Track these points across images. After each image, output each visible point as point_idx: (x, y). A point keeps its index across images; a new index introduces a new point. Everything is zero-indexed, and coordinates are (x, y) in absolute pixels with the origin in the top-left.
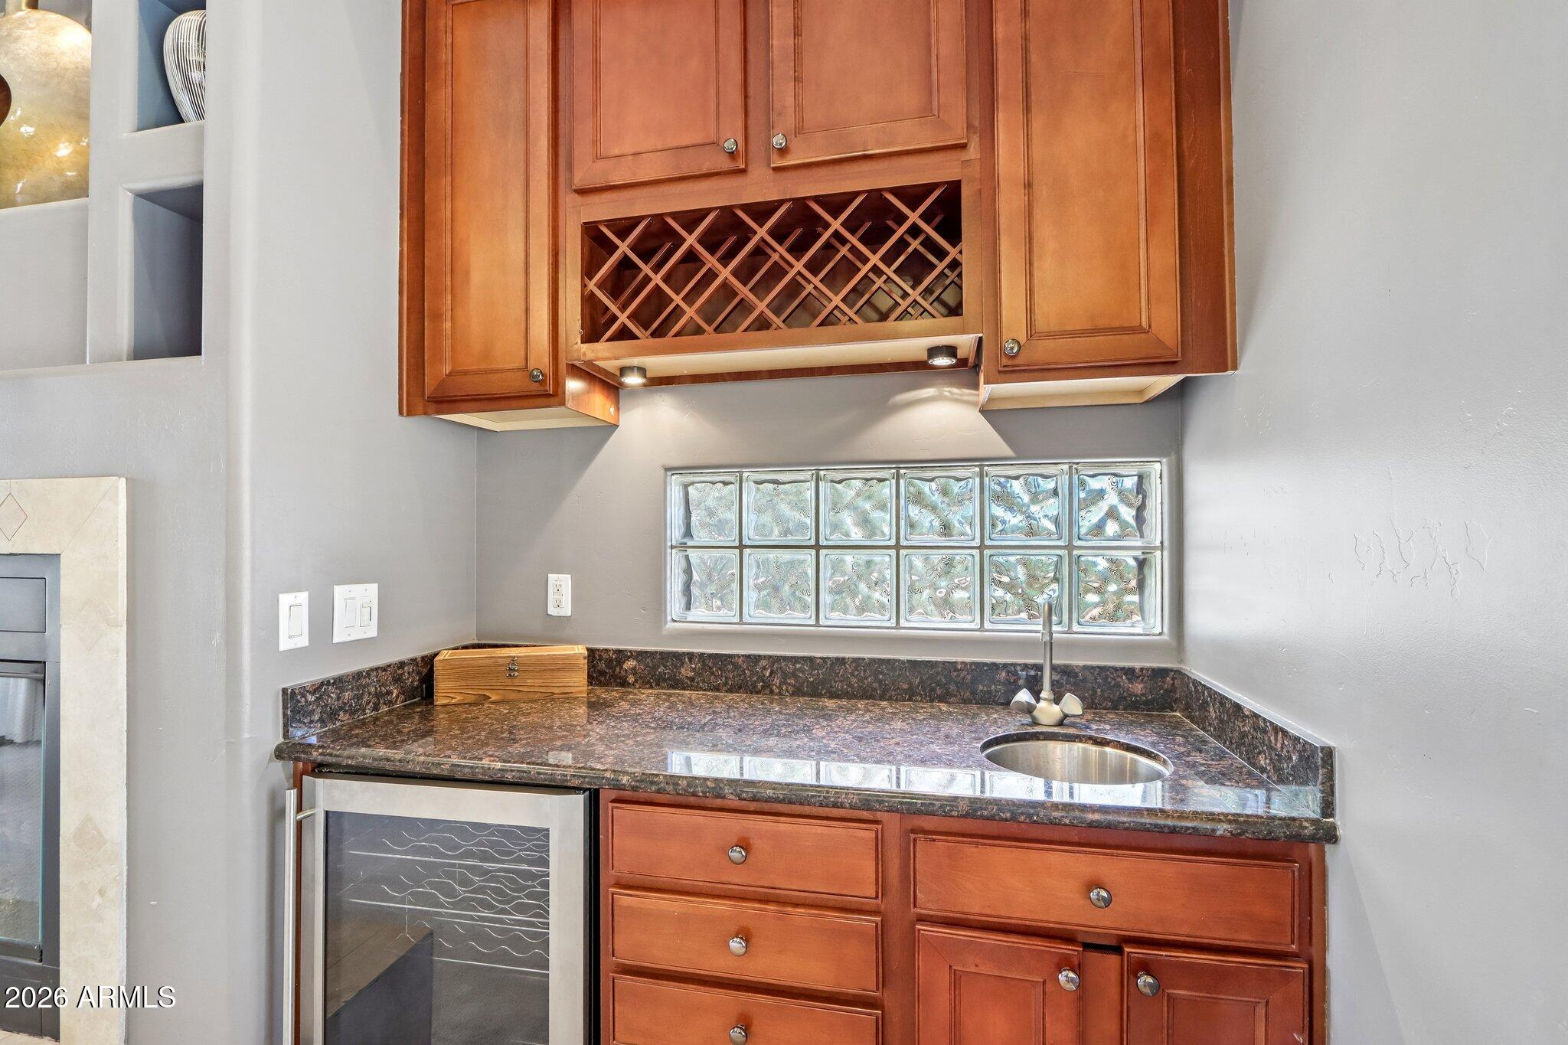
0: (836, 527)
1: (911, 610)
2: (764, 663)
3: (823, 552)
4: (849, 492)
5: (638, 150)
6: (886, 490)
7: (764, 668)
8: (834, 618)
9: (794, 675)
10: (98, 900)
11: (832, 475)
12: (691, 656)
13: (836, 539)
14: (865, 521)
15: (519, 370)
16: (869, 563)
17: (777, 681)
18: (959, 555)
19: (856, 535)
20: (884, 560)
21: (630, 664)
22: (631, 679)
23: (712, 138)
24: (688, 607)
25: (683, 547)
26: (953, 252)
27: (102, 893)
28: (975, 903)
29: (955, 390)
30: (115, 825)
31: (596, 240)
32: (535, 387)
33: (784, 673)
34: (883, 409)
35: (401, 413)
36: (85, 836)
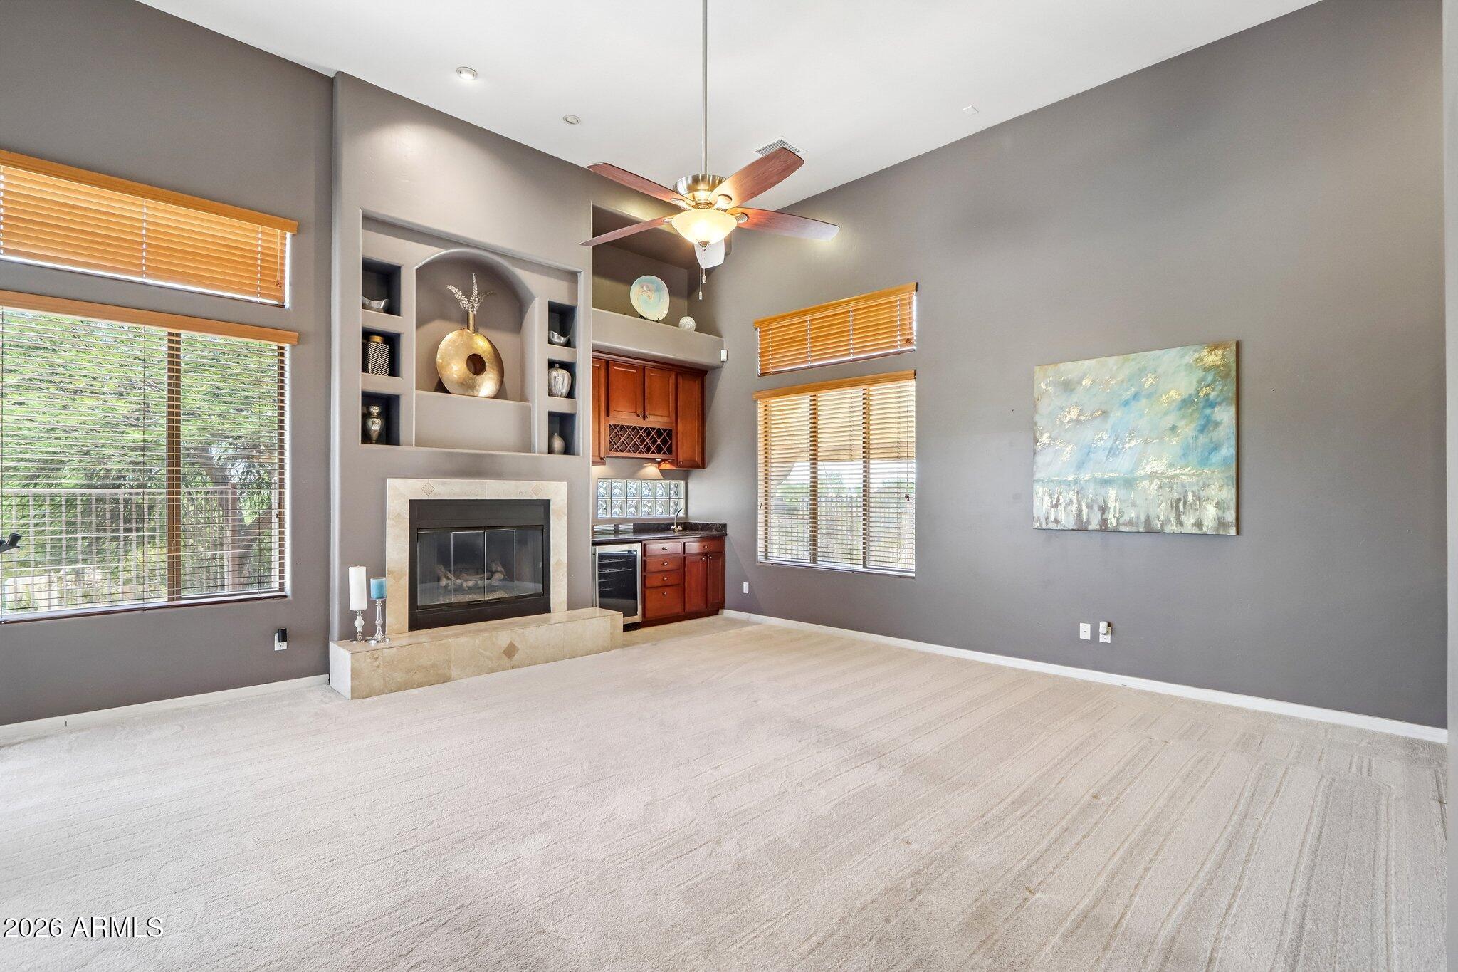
5: (621, 410)
10: (561, 577)
23: (635, 411)
26: (670, 442)
27: (562, 575)
36: (558, 563)
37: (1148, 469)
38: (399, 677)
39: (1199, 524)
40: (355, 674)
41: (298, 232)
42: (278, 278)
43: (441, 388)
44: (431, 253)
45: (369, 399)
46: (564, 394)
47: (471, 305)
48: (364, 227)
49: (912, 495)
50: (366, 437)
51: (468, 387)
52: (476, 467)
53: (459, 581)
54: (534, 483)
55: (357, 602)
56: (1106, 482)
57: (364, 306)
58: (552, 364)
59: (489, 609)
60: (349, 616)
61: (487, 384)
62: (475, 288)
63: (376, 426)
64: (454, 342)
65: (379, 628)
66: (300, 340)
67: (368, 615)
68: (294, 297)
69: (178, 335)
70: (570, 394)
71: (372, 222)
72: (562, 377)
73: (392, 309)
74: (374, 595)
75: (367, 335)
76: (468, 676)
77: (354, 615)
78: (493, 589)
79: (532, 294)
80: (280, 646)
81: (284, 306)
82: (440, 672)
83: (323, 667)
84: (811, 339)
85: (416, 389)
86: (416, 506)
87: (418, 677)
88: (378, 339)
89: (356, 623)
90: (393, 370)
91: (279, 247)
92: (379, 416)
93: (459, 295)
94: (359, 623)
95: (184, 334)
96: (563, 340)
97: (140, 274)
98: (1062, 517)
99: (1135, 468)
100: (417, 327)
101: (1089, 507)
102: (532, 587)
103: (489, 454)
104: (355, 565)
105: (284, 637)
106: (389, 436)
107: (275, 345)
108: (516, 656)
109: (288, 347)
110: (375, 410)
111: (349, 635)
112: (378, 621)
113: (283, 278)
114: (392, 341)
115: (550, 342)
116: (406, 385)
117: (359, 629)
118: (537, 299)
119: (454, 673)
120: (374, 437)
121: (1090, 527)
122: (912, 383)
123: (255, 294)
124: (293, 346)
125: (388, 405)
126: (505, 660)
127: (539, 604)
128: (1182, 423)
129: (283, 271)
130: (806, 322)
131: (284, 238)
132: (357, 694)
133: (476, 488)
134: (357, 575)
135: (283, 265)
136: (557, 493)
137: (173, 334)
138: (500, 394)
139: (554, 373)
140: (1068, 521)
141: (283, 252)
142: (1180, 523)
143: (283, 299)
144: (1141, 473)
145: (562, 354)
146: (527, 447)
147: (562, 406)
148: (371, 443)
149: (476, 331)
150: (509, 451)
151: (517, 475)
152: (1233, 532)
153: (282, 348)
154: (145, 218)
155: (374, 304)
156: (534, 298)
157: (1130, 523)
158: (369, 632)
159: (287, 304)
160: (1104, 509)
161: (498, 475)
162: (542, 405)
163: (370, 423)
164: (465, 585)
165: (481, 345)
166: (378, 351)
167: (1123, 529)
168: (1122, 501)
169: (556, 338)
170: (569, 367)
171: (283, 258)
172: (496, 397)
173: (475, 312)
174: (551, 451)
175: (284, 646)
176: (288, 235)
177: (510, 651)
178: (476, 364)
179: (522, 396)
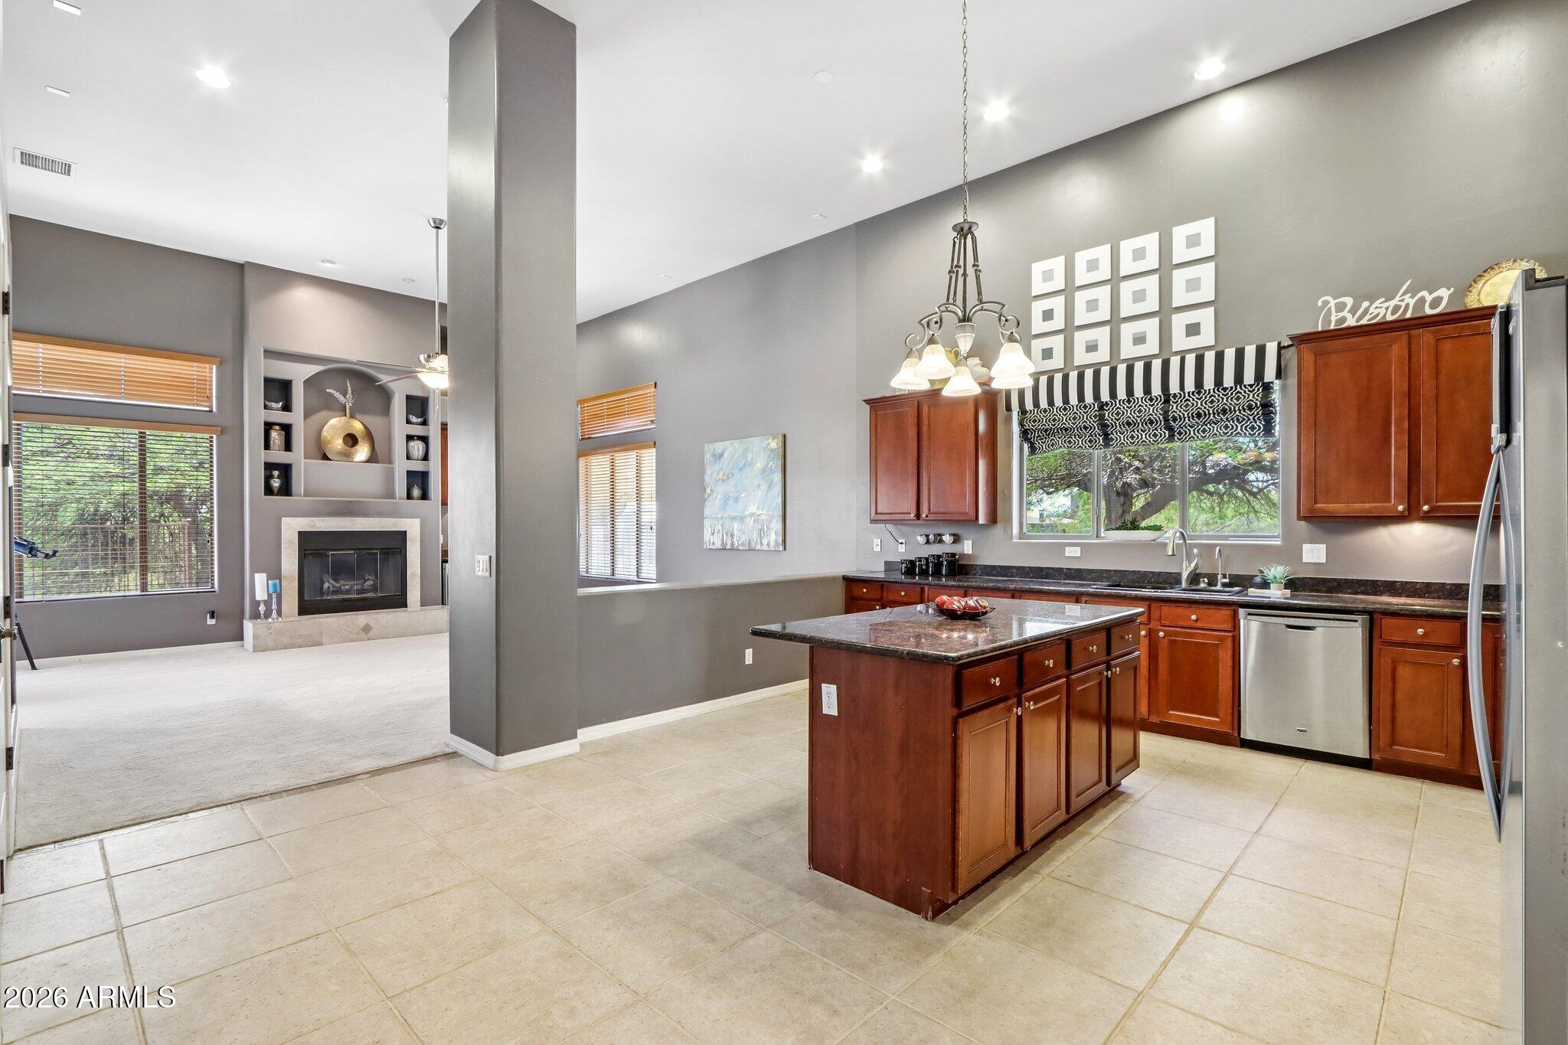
27: (417, 583)
36: (413, 573)
37: (750, 511)
38: (286, 641)
39: (768, 544)
40: (255, 637)
41: (221, 364)
42: (208, 394)
43: (325, 457)
44: (313, 369)
45: (269, 467)
46: (420, 458)
47: (348, 401)
48: (265, 357)
49: (654, 527)
50: (269, 490)
51: (347, 456)
52: (348, 509)
53: (338, 585)
54: (394, 520)
55: (261, 595)
56: (733, 519)
57: (266, 407)
58: (410, 438)
59: (359, 604)
60: (256, 604)
61: (362, 452)
62: (350, 389)
63: (276, 483)
64: (335, 425)
65: (274, 612)
66: (223, 432)
67: (268, 603)
68: (218, 407)
69: (144, 433)
70: (426, 458)
71: (269, 353)
72: (417, 447)
73: (287, 408)
74: (271, 591)
75: (268, 426)
76: (335, 643)
77: (258, 603)
78: (366, 590)
79: (392, 390)
80: (211, 622)
81: (212, 411)
82: (314, 639)
83: (239, 636)
84: (607, 415)
85: (305, 458)
86: (302, 535)
87: (299, 641)
88: (277, 427)
89: (260, 608)
90: (288, 447)
91: (208, 375)
92: (279, 477)
93: (337, 395)
94: (262, 608)
95: (148, 432)
96: (420, 420)
97: (121, 398)
98: (716, 541)
99: (744, 512)
100: (305, 418)
101: (727, 534)
102: (392, 590)
103: (358, 500)
104: (259, 572)
105: (212, 617)
106: (286, 490)
107: (207, 436)
108: (370, 632)
109: (215, 436)
110: (276, 473)
111: (255, 616)
112: (274, 607)
113: (211, 394)
114: (287, 429)
115: (408, 422)
116: (297, 458)
117: (262, 612)
118: (397, 394)
119: (324, 641)
120: (276, 490)
121: (727, 547)
122: (654, 450)
123: (193, 405)
124: (218, 436)
125: (286, 470)
126: (363, 635)
127: (399, 601)
128: (762, 483)
129: (211, 389)
130: (603, 403)
131: (212, 369)
132: (256, 649)
134: (260, 579)
135: (211, 385)
136: (412, 528)
137: (141, 433)
138: (372, 459)
139: (412, 444)
140: (718, 545)
141: (211, 377)
142: (762, 544)
143: (211, 406)
144: (747, 513)
145: (418, 430)
146: (391, 495)
147: (417, 466)
148: (272, 495)
149: (352, 416)
150: (375, 498)
151: (381, 515)
152: (781, 548)
153: (212, 437)
154: (123, 365)
155: (274, 405)
156: (394, 394)
157: (743, 544)
158: (268, 615)
159: (214, 410)
160: (732, 536)
161: (366, 514)
162: (401, 467)
163: (272, 482)
164: (343, 587)
165: (357, 426)
166: (276, 436)
167: (741, 548)
168: (740, 531)
169: (414, 419)
170: (424, 439)
171: (211, 381)
172: (367, 461)
173: (351, 405)
174: (409, 497)
175: (213, 622)
176: (214, 367)
177: (367, 629)
178: (352, 440)
179: (389, 460)
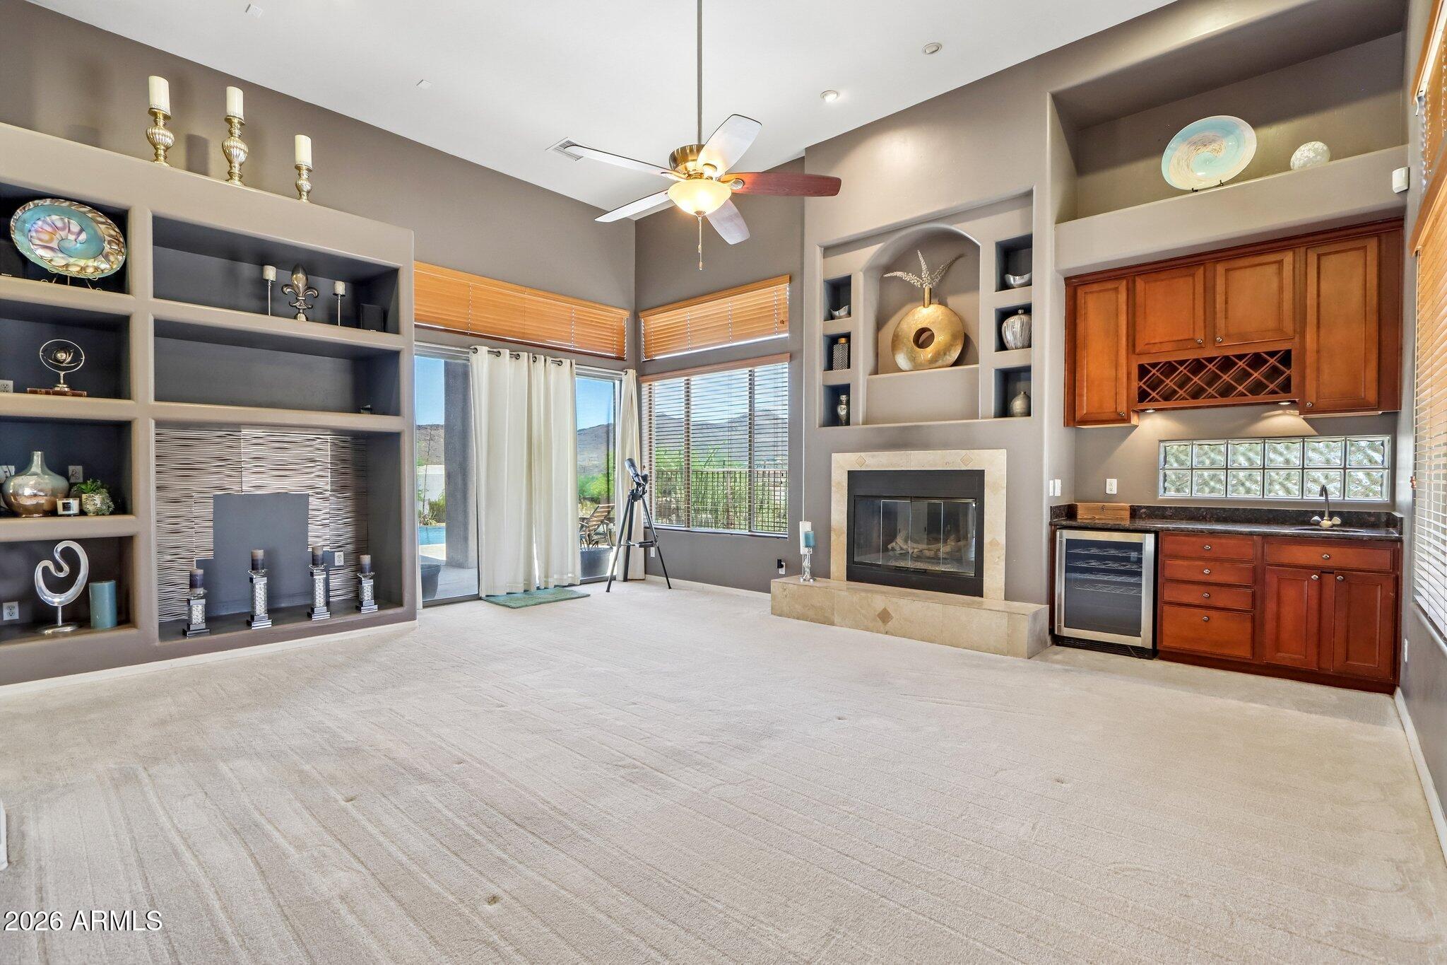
0: (1234, 462)
1: (1270, 492)
2: (1202, 510)
3: (1229, 471)
4: (1241, 449)
5: (1162, 341)
6: (1259, 447)
7: (1203, 512)
8: (1232, 495)
9: (1216, 514)
10: (997, 560)
11: (1233, 442)
12: (1171, 508)
13: (1235, 465)
14: (1249, 459)
15: (1113, 412)
16: (1250, 475)
17: (1208, 516)
18: (1293, 472)
19: (1245, 464)
20: (1258, 476)
21: (1143, 510)
22: (1144, 516)
23: (1191, 336)
24: (1165, 492)
25: (1164, 469)
26: (1288, 372)
27: (998, 558)
28: (1285, 560)
29: (1292, 411)
30: (1002, 539)
31: (1143, 371)
32: (1120, 418)
33: (1212, 514)
34: (1258, 418)
35: (1064, 426)
36: (993, 543)
40: (774, 597)
41: (790, 281)
42: (783, 318)
43: (898, 368)
47: (923, 281)
48: (825, 257)
52: (902, 440)
54: (963, 452)
55: (803, 548)
57: (827, 318)
59: (914, 578)
62: (924, 264)
63: (843, 411)
65: (807, 570)
66: (792, 358)
69: (753, 372)
71: (828, 247)
73: (848, 312)
75: (831, 341)
76: (847, 626)
78: (935, 559)
79: (977, 244)
82: (826, 615)
85: (868, 374)
86: (852, 477)
88: (842, 341)
91: (784, 296)
95: (756, 370)
96: (1018, 279)
102: (962, 566)
103: (915, 426)
105: (780, 564)
108: (889, 623)
110: (844, 398)
112: (807, 564)
113: (786, 317)
114: (848, 340)
115: (1003, 287)
116: (856, 376)
118: (981, 246)
119: (837, 619)
120: (843, 420)
123: (774, 333)
124: (789, 363)
126: (879, 623)
129: (786, 312)
131: (786, 289)
132: (773, 611)
133: (901, 459)
135: (786, 307)
136: (994, 464)
137: (751, 372)
141: (786, 299)
145: (1016, 298)
146: (968, 412)
147: (1014, 360)
148: (842, 425)
149: (930, 304)
150: (957, 419)
151: (946, 445)
155: (835, 314)
156: (979, 247)
159: (788, 334)
162: (987, 365)
163: (839, 409)
166: (839, 350)
169: (1010, 280)
171: (785, 303)
172: (953, 365)
173: (930, 285)
175: (783, 571)
176: (786, 286)
177: (884, 616)
179: (972, 358)
